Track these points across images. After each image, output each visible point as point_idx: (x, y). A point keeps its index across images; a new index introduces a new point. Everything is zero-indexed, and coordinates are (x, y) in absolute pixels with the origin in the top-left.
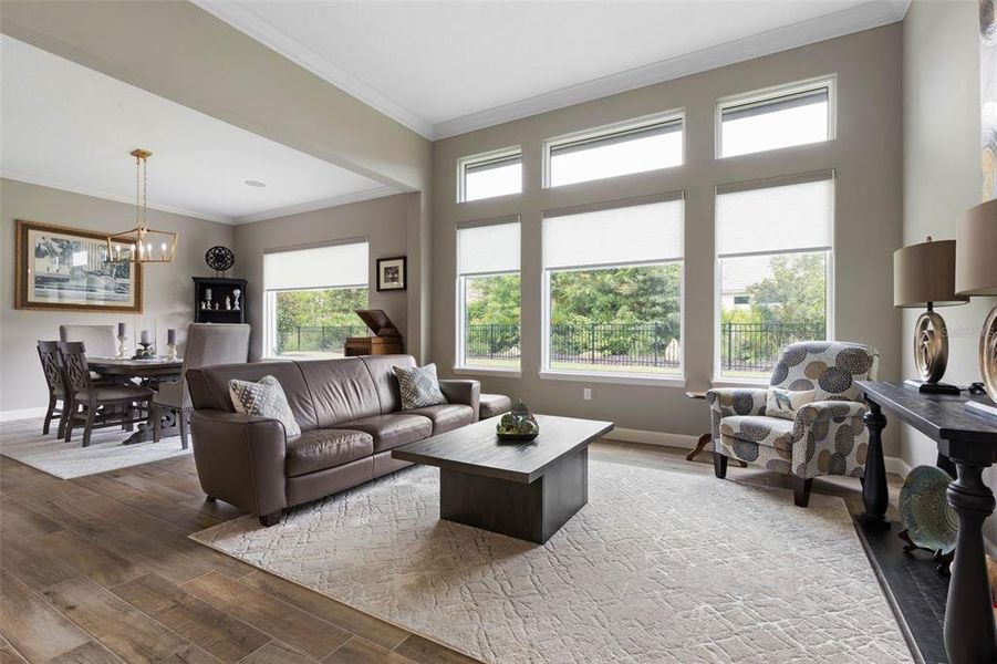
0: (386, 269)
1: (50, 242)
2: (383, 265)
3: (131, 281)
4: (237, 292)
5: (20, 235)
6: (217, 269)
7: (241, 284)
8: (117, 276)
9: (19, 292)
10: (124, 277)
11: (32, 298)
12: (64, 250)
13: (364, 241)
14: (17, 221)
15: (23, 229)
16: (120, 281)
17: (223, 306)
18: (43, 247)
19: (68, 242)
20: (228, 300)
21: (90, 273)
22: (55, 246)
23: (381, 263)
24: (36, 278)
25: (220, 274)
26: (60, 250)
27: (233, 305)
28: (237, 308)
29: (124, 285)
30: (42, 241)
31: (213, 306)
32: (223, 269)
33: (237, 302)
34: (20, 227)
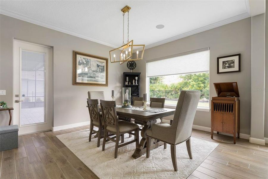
0: (224, 62)
1: (82, 59)
2: (221, 61)
3: (105, 74)
4: (137, 78)
5: (74, 57)
6: (131, 69)
7: (138, 75)
8: (101, 72)
9: (74, 78)
10: (103, 73)
11: (78, 81)
12: (87, 62)
13: (207, 50)
14: (73, 51)
15: (75, 54)
17: (132, 83)
18: (81, 61)
19: (87, 59)
20: (134, 81)
21: (93, 71)
22: (84, 61)
23: (220, 59)
25: (131, 71)
27: (135, 83)
28: (137, 84)
29: (102, 75)
30: (80, 59)
31: (129, 84)
32: (133, 69)
33: (136, 82)
34: (74, 54)
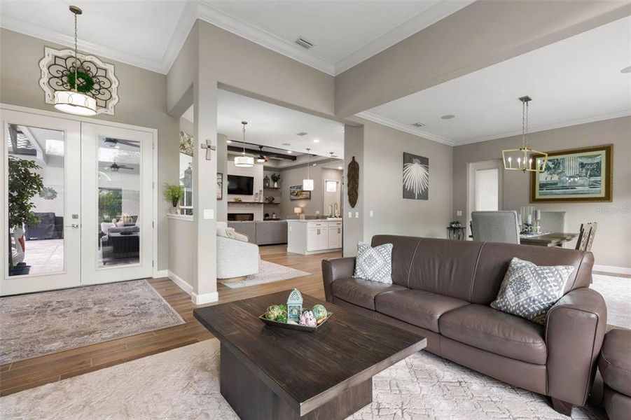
1: (547, 162)
3: (602, 178)
8: (591, 176)
9: (532, 193)
10: (597, 176)
11: (537, 197)
12: (556, 165)
16: (593, 179)
19: (557, 160)
22: (550, 164)
24: (540, 184)
26: (552, 166)
29: (596, 182)
30: (543, 163)
